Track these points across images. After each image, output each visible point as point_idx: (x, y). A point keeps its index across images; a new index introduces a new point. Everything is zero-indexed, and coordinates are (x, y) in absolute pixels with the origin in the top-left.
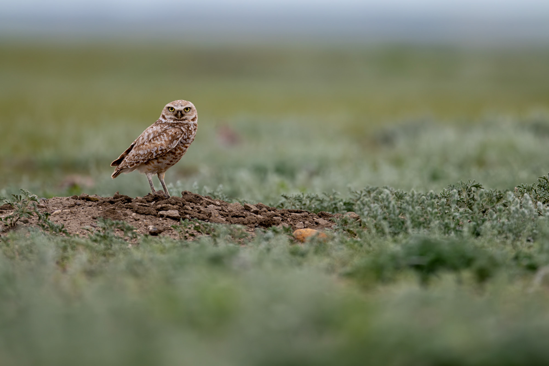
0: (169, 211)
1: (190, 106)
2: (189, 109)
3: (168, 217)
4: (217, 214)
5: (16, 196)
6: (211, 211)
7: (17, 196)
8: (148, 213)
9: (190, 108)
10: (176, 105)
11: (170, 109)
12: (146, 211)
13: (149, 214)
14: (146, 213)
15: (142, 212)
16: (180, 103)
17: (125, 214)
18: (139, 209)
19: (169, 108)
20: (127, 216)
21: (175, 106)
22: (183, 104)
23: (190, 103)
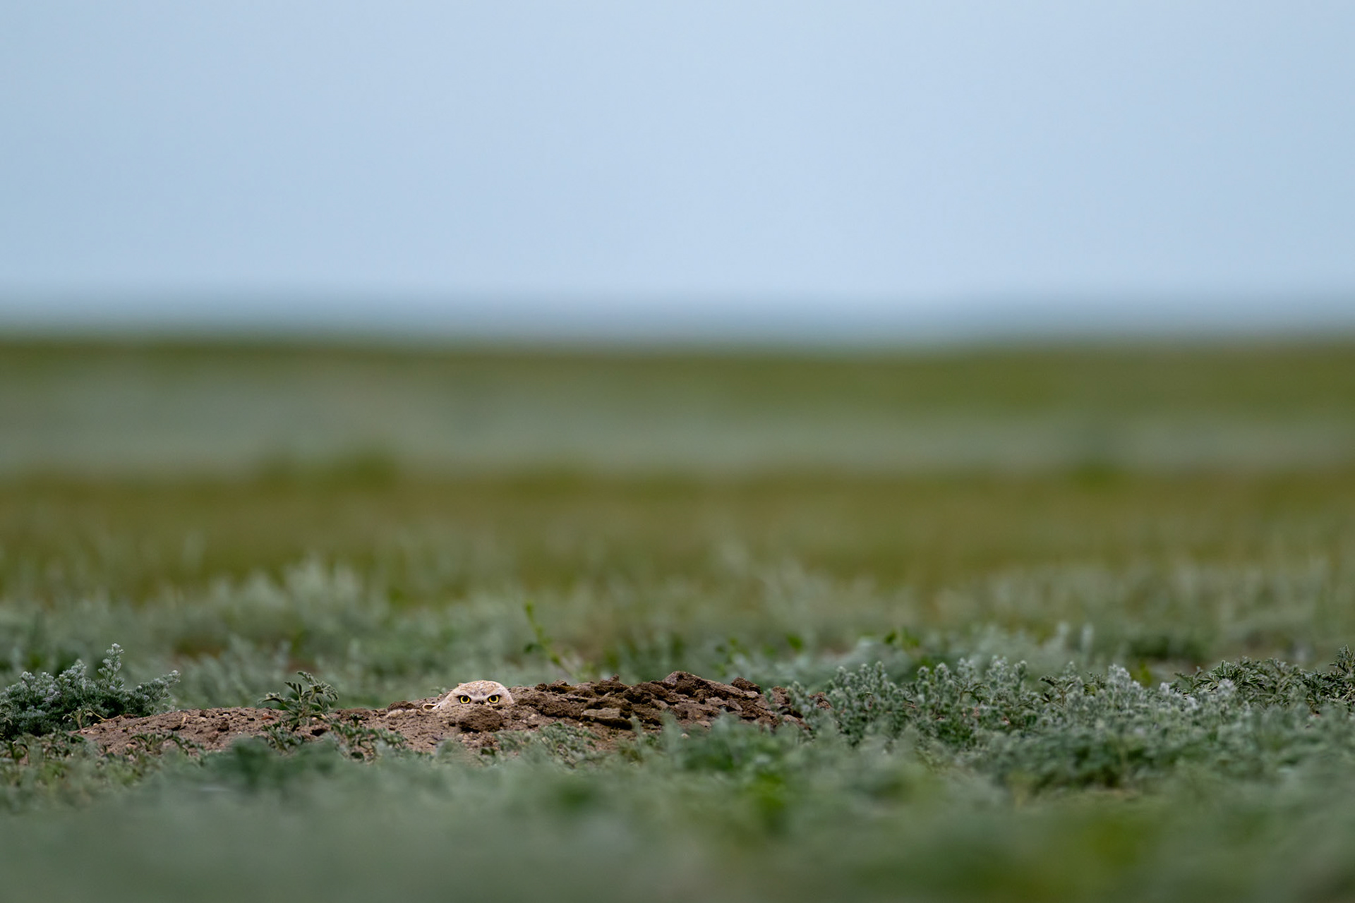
0: (604, 710)
1: (498, 693)
2: (497, 698)
3: (597, 720)
4: (698, 714)
5: (292, 684)
6: (687, 709)
7: (295, 685)
8: (562, 713)
9: (499, 696)
10: (473, 691)
11: (462, 699)
12: (559, 710)
13: (565, 715)
14: (559, 714)
15: (550, 712)
16: (481, 688)
17: (515, 716)
18: (546, 707)
19: (459, 697)
20: (518, 720)
21: (471, 693)
22: (485, 690)
23: (498, 687)
